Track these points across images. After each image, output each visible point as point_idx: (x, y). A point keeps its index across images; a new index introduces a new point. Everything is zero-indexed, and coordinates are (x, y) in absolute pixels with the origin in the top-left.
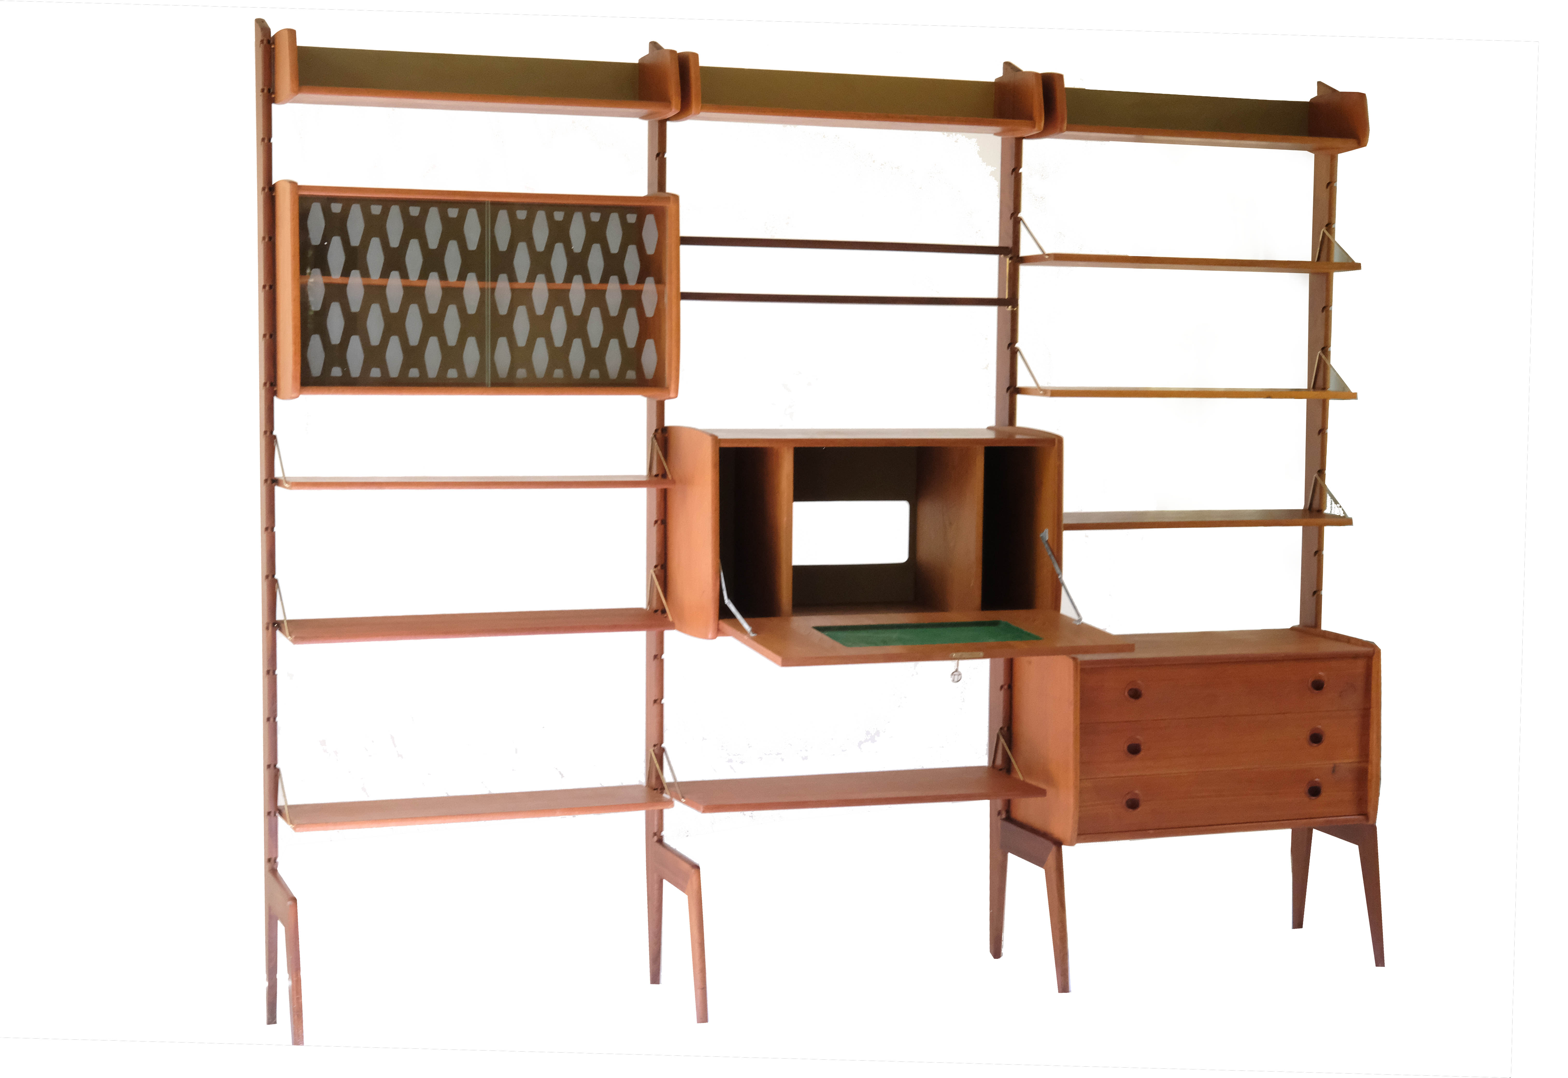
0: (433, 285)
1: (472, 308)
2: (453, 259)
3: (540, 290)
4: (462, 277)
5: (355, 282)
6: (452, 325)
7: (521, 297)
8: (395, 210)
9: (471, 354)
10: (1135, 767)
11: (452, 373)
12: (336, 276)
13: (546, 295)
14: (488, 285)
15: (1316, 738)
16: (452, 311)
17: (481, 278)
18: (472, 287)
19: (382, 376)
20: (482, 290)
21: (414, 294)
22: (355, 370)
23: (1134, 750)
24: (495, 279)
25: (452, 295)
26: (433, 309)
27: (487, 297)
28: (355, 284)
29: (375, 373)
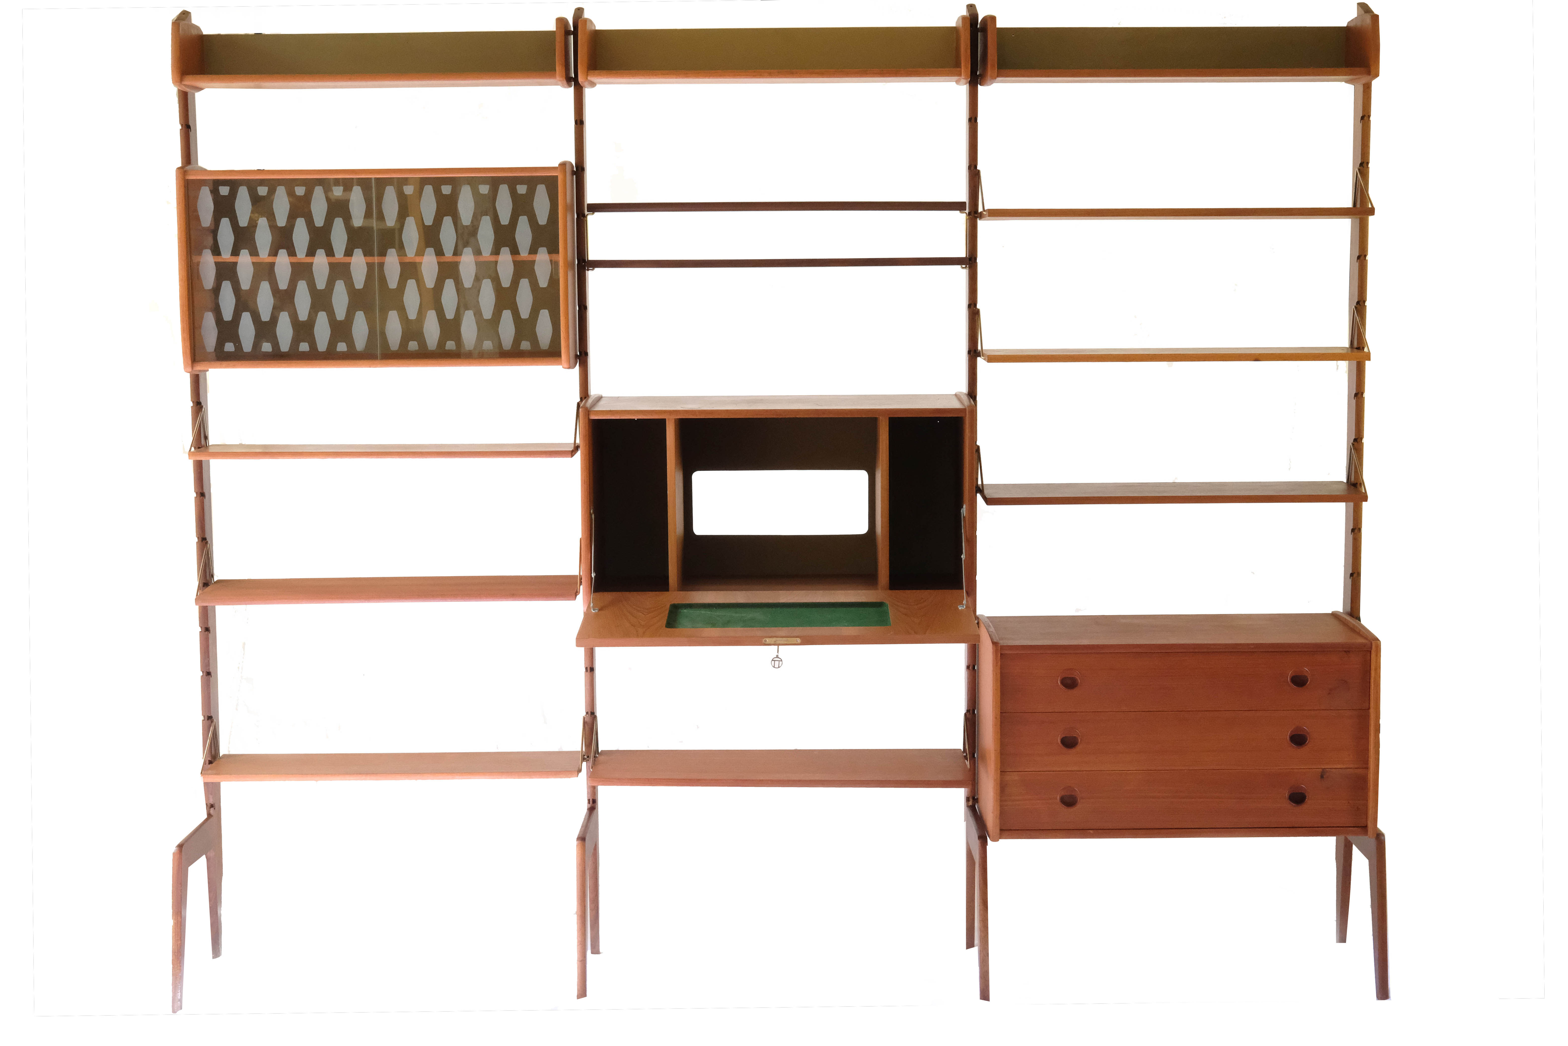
0: (321, 261)
1: (359, 283)
2: (339, 237)
3: (429, 264)
4: (349, 253)
5: (245, 260)
6: (340, 300)
7: (410, 270)
8: (281, 191)
9: (360, 329)
10: (1071, 761)
11: (342, 347)
12: (226, 256)
13: (436, 269)
14: (376, 259)
15: (1299, 740)
16: (340, 287)
17: (367, 253)
18: (359, 263)
19: (272, 351)
20: (370, 266)
21: (301, 271)
22: (247, 345)
23: (1069, 743)
24: (383, 254)
25: (340, 271)
26: (321, 284)
27: (376, 273)
28: (245, 262)
29: (267, 347)
